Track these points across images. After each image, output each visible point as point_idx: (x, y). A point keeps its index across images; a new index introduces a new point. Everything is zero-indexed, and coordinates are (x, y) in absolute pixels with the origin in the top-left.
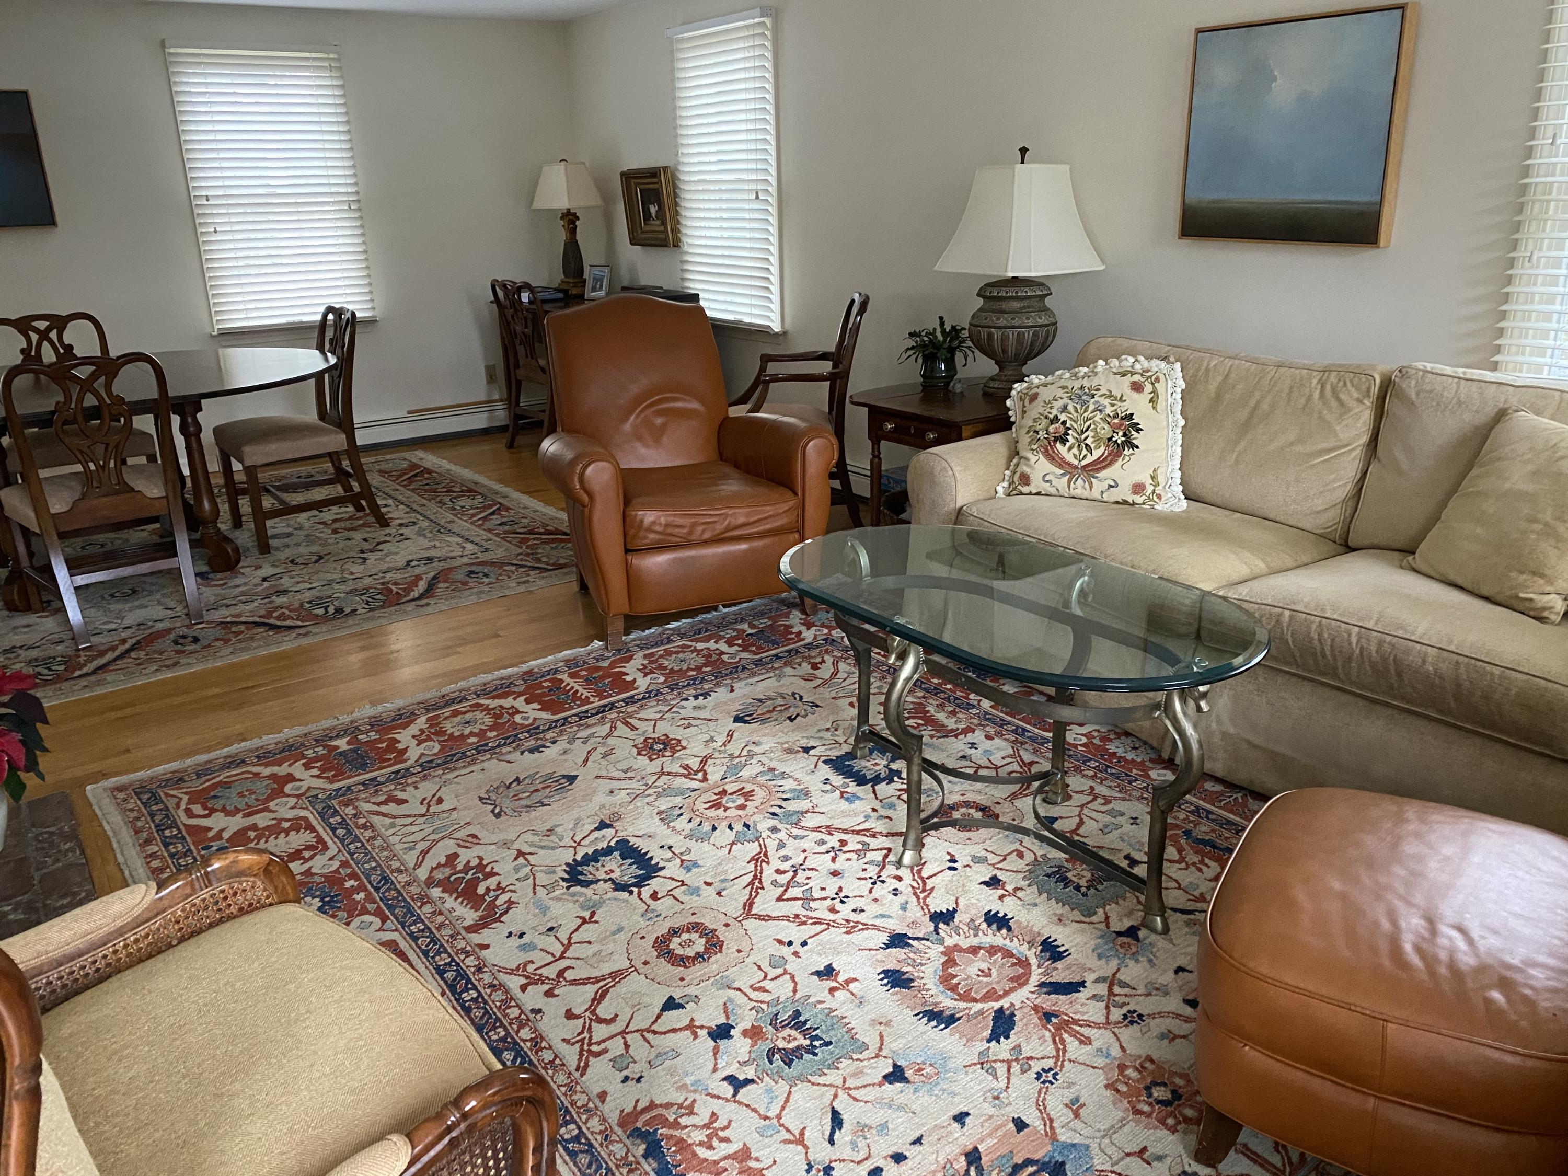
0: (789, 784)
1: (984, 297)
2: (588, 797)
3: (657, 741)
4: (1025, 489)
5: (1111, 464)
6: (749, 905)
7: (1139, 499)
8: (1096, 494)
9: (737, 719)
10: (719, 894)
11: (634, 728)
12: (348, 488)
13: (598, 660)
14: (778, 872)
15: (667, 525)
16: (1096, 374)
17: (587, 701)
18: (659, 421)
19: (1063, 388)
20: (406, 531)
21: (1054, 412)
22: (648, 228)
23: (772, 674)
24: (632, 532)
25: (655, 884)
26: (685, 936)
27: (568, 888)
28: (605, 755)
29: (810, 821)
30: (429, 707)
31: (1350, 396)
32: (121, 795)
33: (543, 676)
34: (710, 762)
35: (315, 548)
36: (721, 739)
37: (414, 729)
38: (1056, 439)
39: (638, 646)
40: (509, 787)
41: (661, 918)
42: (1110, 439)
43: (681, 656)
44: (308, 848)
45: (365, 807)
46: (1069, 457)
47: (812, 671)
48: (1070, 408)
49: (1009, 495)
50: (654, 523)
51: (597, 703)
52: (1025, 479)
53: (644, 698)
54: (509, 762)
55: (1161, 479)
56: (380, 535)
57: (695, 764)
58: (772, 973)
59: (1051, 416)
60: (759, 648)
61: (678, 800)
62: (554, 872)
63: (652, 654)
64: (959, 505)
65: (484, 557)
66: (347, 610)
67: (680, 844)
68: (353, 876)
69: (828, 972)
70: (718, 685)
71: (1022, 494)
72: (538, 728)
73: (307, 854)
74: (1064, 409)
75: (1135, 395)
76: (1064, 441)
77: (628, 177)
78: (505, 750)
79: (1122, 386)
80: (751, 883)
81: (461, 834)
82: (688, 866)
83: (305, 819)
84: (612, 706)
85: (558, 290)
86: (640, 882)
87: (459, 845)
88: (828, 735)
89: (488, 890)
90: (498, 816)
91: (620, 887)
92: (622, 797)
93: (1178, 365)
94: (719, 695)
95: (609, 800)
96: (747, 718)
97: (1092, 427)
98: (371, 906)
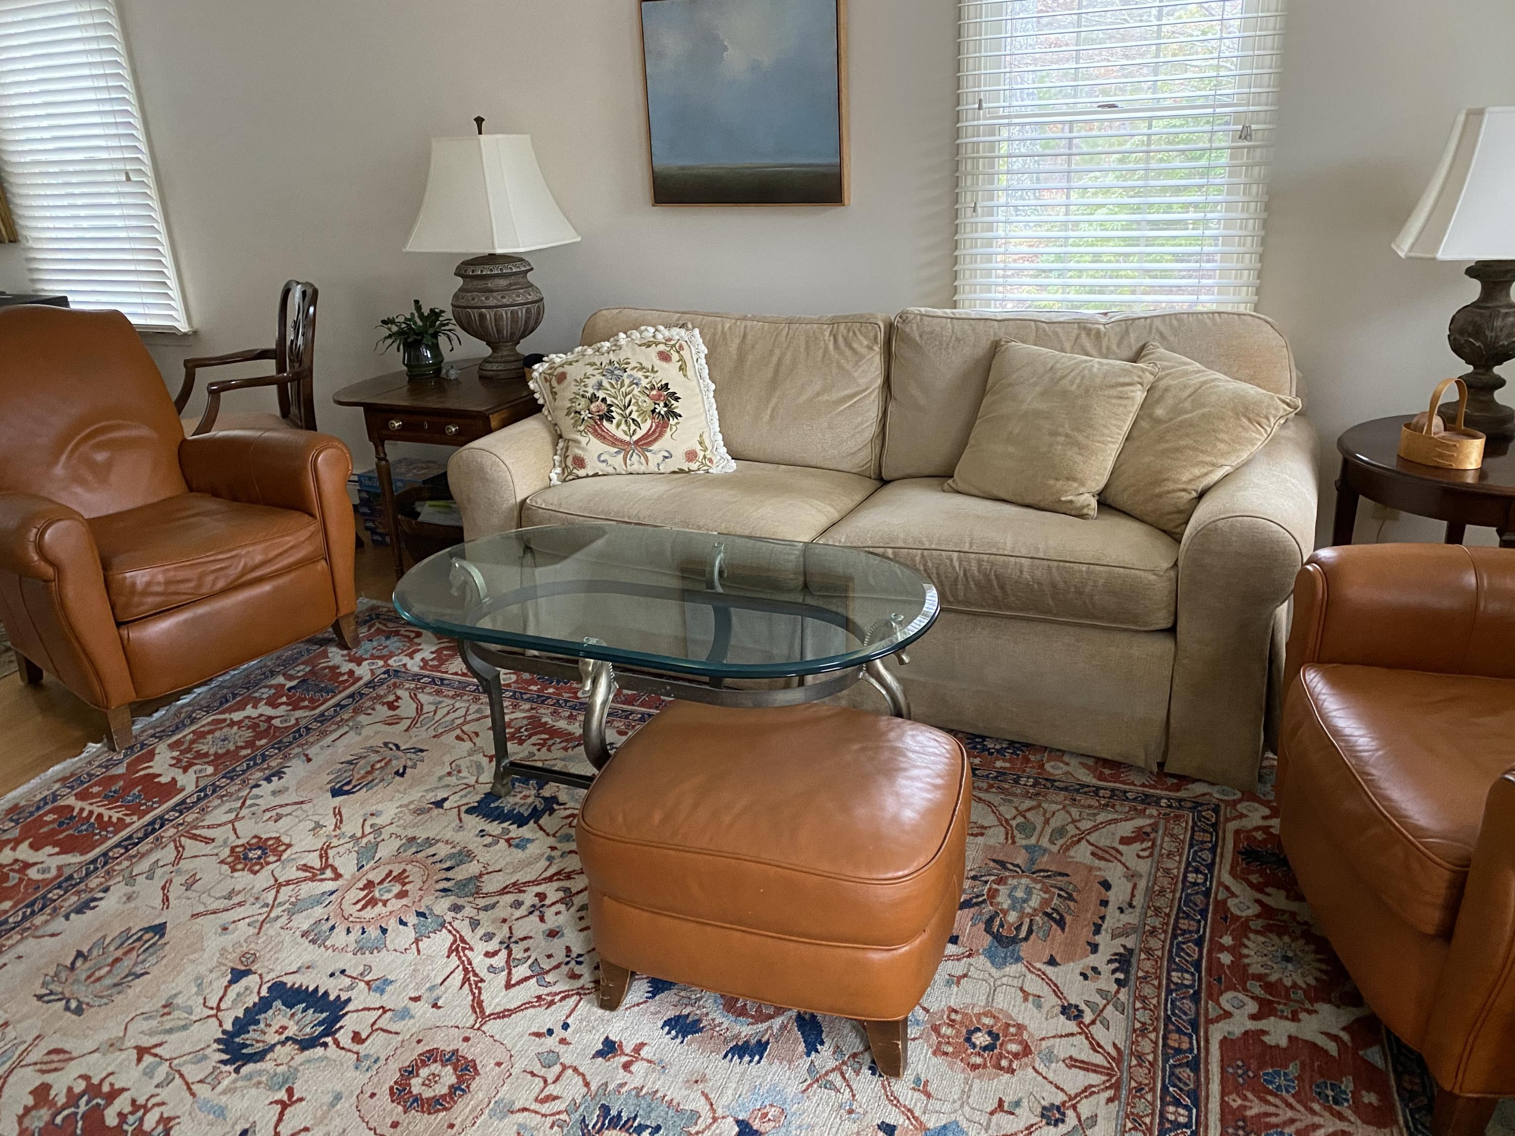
0: (443, 850)
1: (465, 277)
2: (196, 944)
3: (249, 847)
4: (582, 473)
5: (661, 435)
6: (478, 1005)
7: (694, 465)
8: (652, 467)
9: (336, 793)
10: (435, 1006)
11: (209, 841)
13: (107, 767)
14: (488, 955)
15: (168, 583)
16: (620, 348)
17: (121, 825)
18: (101, 457)
19: (592, 364)
21: (591, 391)
23: (346, 729)
24: (121, 601)
25: (350, 1023)
26: (424, 1072)
27: (237, 1071)
28: (188, 885)
29: (492, 884)
31: (861, 343)
33: (38, 808)
34: (331, 853)
36: (330, 822)
38: (601, 418)
39: (153, 736)
40: (72, 967)
41: (382, 1062)
42: (653, 411)
43: (217, 734)
46: (620, 434)
47: (391, 713)
48: (605, 383)
49: (564, 481)
50: (149, 584)
51: (137, 823)
52: (580, 462)
53: (199, 799)
54: (53, 935)
55: (707, 443)
57: (314, 860)
58: (551, 1074)
59: (588, 395)
60: (312, 700)
61: (319, 912)
62: (205, 1057)
63: (178, 743)
64: (519, 498)
67: (352, 963)
69: (609, 1048)
70: (286, 757)
71: (579, 478)
72: (71, 877)
74: (600, 386)
75: (664, 364)
76: (610, 419)
78: (38, 920)
79: (650, 357)
80: (466, 980)
81: (36, 1055)
82: (379, 986)
84: (162, 821)
86: (330, 1027)
87: (43, 1072)
88: (453, 780)
89: (122, 1116)
90: (79, 1011)
91: (306, 1044)
92: (243, 930)
93: (697, 331)
94: (296, 770)
95: (228, 940)
96: (346, 788)
97: (633, 401)
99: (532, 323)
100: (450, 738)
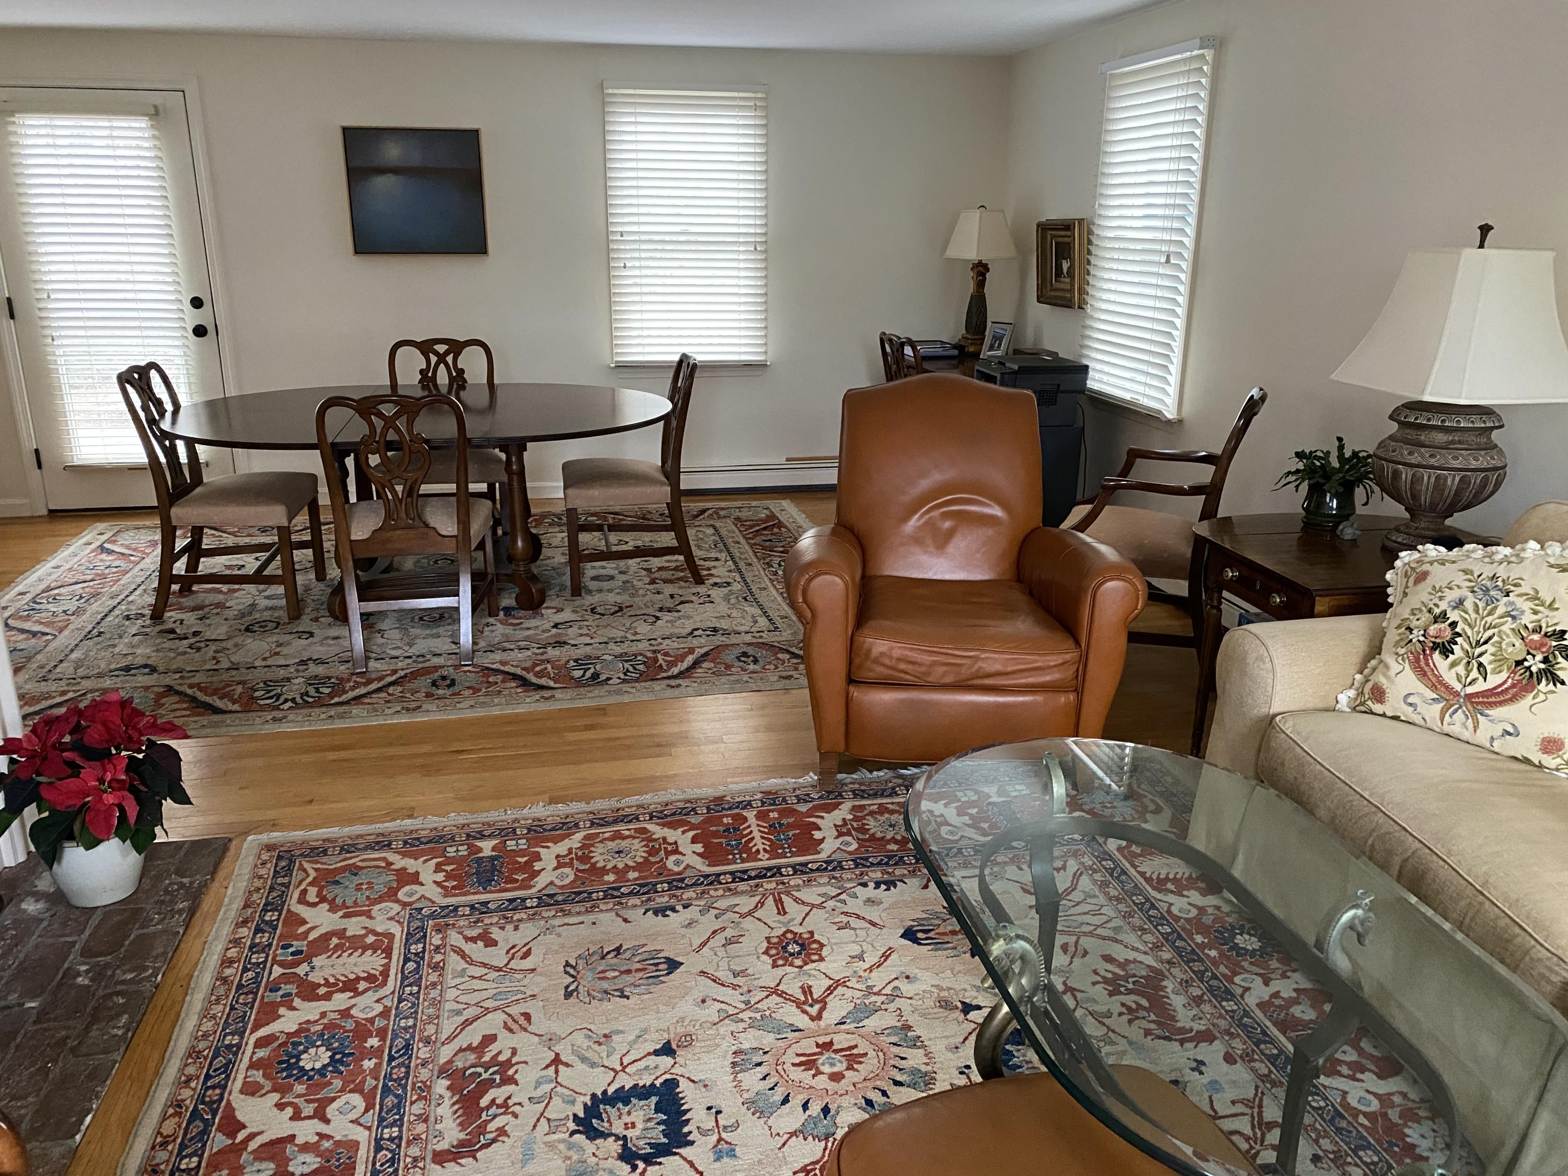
0: (915, 1059)
1: (1399, 422)
2: (675, 1000)
3: (797, 939)
4: (1378, 708)
5: (1514, 699)
7: (1550, 761)
8: (1482, 737)
9: (909, 935)
11: (782, 911)
13: (799, 800)
15: (901, 660)
16: (1522, 560)
17: (754, 856)
18: (947, 524)
19: (1466, 572)
20: (715, 593)
21: (1443, 606)
22: (1058, 285)
24: (857, 661)
25: (668, 1166)
27: (573, 1133)
28: (729, 942)
30: (597, 822)
32: (265, 856)
33: (730, 808)
34: (840, 990)
35: (622, 598)
36: (871, 960)
37: (561, 848)
38: (1435, 646)
40: (604, 957)
42: (1519, 663)
43: (894, 818)
44: (369, 978)
45: (456, 939)
46: (1450, 677)
48: (1468, 605)
49: (1354, 710)
50: (884, 654)
51: (763, 862)
52: (1379, 694)
53: (818, 869)
54: (625, 920)
56: (688, 592)
57: (819, 987)
59: (1437, 611)
61: (768, 1040)
62: (573, 1102)
63: (862, 807)
64: (1273, 711)
65: (767, 638)
66: (603, 677)
67: (732, 1108)
68: (382, 1032)
70: (913, 873)
71: (1372, 713)
72: (683, 880)
73: (362, 986)
74: (1459, 604)
76: (1446, 651)
77: (1044, 228)
78: (632, 901)
79: (1557, 586)
81: (517, 1009)
82: (723, 1151)
83: (392, 937)
84: (777, 872)
85: (954, 347)
86: (655, 1155)
87: (505, 1026)
89: (492, 1103)
90: (568, 995)
91: (627, 1155)
92: (711, 1012)
94: (906, 889)
95: (694, 1012)
96: (920, 935)
97: (1496, 638)
98: (370, 1082)
99: (1467, 495)
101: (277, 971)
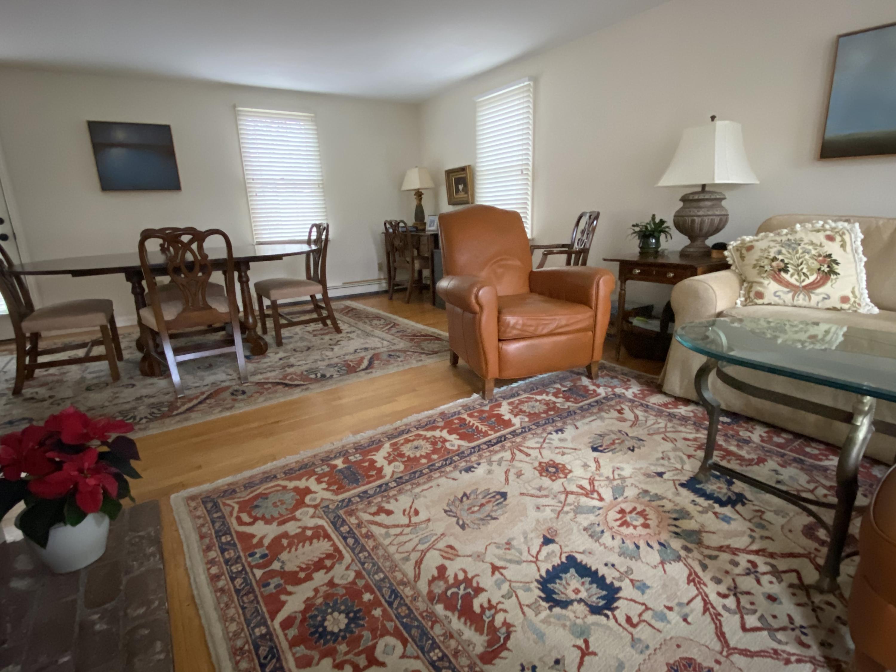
0: (668, 505)
1: (685, 201)
2: (522, 512)
3: (549, 465)
4: (760, 301)
5: (824, 284)
6: (721, 635)
7: (846, 306)
8: (813, 303)
9: (595, 450)
10: (685, 620)
11: (528, 455)
12: (320, 314)
13: (481, 406)
14: (720, 595)
15: (523, 325)
16: (796, 232)
17: (486, 434)
18: (500, 271)
19: (773, 241)
20: (351, 335)
21: (772, 255)
22: (457, 196)
23: (594, 417)
24: (503, 329)
25: (623, 607)
27: (550, 609)
28: (518, 476)
29: (711, 541)
30: (390, 437)
32: (193, 504)
33: (452, 416)
34: (596, 483)
35: (305, 344)
36: (593, 465)
37: (383, 453)
38: (780, 270)
39: (501, 397)
40: (461, 501)
41: (651, 651)
42: (819, 269)
43: (530, 403)
44: (329, 556)
45: (365, 517)
46: (793, 281)
47: (620, 415)
48: (784, 251)
49: (745, 305)
50: (516, 323)
51: (493, 436)
52: (760, 295)
53: (522, 432)
54: (454, 479)
55: (857, 293)
56: (338, 337)
57: (586, 485)
59: (770, 257)
60: (575, 399)
61: (592, 518)
62: (530, 589)
63: (512, 403)
64: (718, 310)
65: (394, 348)
66: (328, 375)
68: (368, 588)
70: (565, 423)
71: (756, 304)
72: (463, 452)
73: (328, 563)
74: (780, 253)
75: (830, 243)
76: (786, 271)
77: (449, 173)
78: (448, 469)
79: (820, 237)
80: (707, 609)
81: (441, 545)
82: (640, 586)
83: (322, 527)
84: (505, 438)
85: (413, 227)
86: (609, 604)
87: (444, 558)
88: (666, 463)
89: (483, 608)
90: (463, 527)
91: (594, 610)
92: (548, 513)
93: (857, 225)
94: (569, 432)
95: (540, 515)
96: (600, 448)
97: (804, 262)
98: (390, 625)
99: (721, 226)
100: (658, 438)
101: (259, 573)
